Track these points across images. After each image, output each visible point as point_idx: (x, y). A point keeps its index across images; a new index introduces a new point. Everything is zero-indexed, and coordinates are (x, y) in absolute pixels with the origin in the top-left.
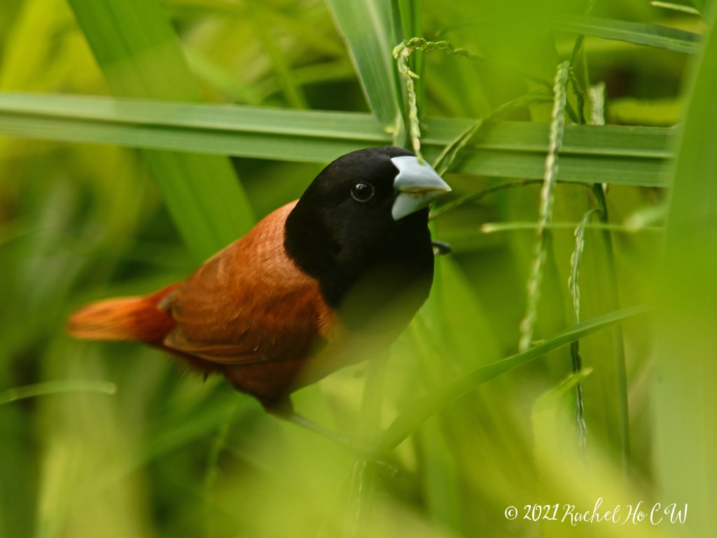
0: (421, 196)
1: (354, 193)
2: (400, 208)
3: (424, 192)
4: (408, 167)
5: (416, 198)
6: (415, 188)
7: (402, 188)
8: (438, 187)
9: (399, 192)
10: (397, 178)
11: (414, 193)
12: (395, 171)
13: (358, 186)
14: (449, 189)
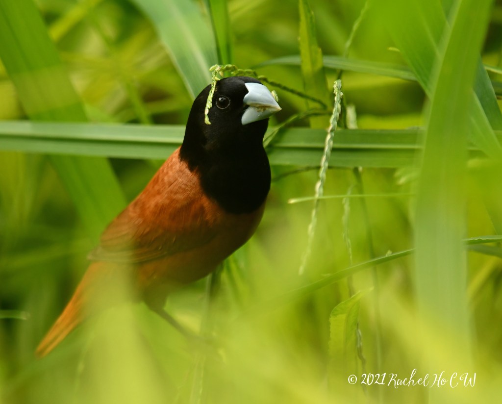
0: (262, 110)
1: (218, 103)
2: (248, 117)
3: (264, 107)
4: (254, 90)
5: (259, 111)
6: (257, 104)
7: (248, 103)
8: (272, 105)
9: (247, 107)
10: (246, 96)
11: (258, 108)
12: (246, 91)
13: (220, 99)
14: (279, 108)
